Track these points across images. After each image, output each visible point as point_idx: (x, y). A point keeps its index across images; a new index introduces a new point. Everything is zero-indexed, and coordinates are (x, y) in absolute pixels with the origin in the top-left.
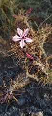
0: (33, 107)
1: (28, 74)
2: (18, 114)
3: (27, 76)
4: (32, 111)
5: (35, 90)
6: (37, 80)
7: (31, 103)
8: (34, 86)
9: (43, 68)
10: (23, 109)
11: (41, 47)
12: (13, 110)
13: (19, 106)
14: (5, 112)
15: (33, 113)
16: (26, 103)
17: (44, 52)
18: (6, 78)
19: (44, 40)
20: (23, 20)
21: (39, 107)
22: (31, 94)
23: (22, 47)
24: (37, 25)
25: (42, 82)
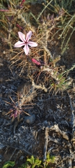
0: (46, 122)
1: (33, 84)
2: (29, 133)
3: (34, 88)
4: (46, 126)
5: (45, 103)
6: (46, 90)
7: (43, 118)
8: (43, 98)
9: (52, 73)
10: (35, 127)
11: (45, 48)
12: (22, 129)
13: (28, 124)
14: (14, 134)
15: (47, 128)
16: (37, 119)
17: (50, 54)
18: (6, 95)
19: (47, 37)
20: (17, 15)
21: (53, 120)
22: (41, 108)
23: (27, 53)
24: (34, 17)
25: (52, 92)
